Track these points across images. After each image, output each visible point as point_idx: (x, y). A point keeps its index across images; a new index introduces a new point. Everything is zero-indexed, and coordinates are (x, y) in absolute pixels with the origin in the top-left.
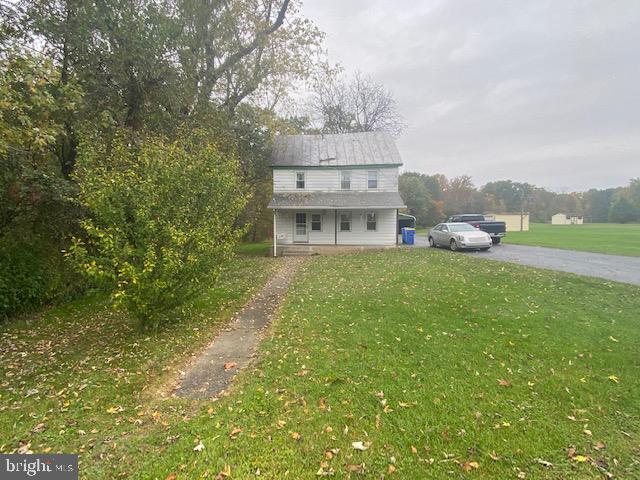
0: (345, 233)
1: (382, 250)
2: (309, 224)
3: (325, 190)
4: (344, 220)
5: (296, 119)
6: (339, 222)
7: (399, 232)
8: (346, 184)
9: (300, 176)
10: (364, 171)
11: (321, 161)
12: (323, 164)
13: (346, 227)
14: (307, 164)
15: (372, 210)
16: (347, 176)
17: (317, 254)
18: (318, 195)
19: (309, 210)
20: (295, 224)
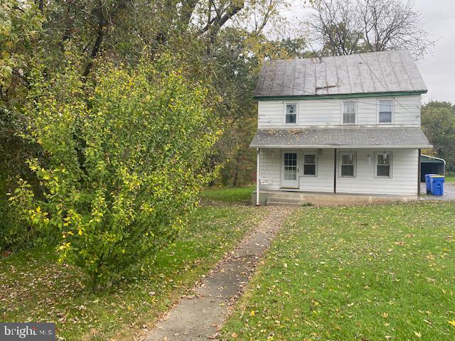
0: (347, 180)
1: (398, 203)
2: (300, 166)
3: (322, 125)
4: (346, 163)
5: (289, 41)
6: (340, 164)
7: (422, 179)
8: (349, 118)
9: (291, 108)
10: (374, 101)
11: (317, 89)
12: (320, 92)
13: (348, 171)
14: (301, 93)
15: (385, 150)
16: (351, 107)
17: (309, 205)
18: (313, 131)
19: (301, 150)
20: (283, 167)
